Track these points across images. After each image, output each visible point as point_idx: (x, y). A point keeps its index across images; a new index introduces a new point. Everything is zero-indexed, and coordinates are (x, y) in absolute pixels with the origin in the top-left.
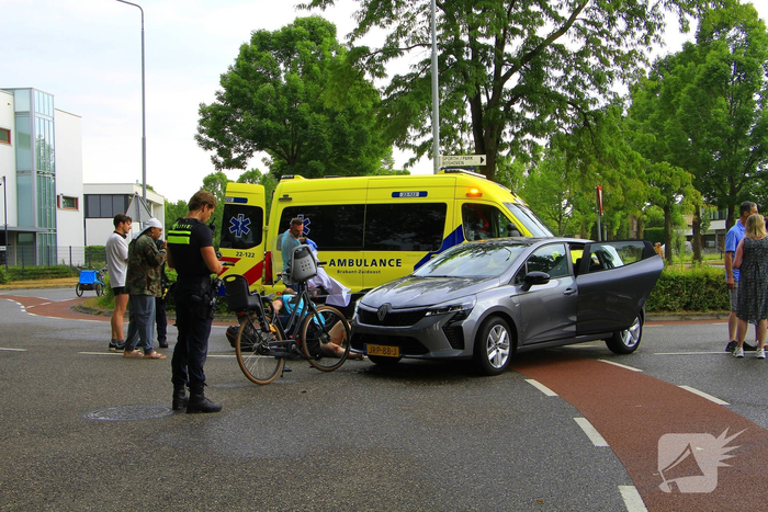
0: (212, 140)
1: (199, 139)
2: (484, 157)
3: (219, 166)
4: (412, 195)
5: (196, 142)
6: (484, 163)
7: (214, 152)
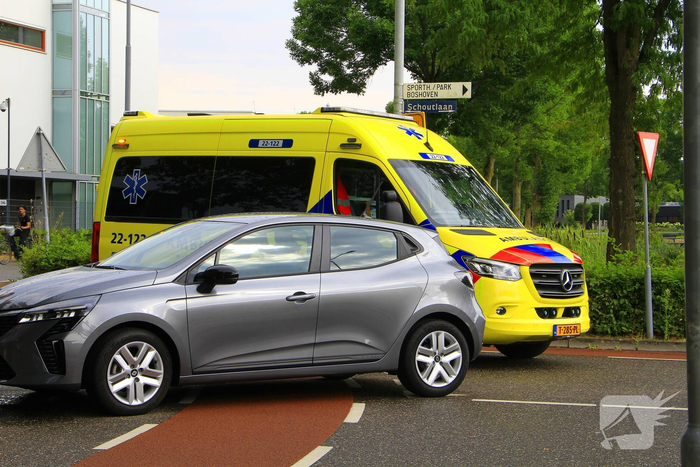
0: (310, 48)
1: (291, 45)
2: (468, 85)
3: (320, 88)
4: (274, 144)
5: (289, 51)
6: (468, 95)
7: (314, 67)
